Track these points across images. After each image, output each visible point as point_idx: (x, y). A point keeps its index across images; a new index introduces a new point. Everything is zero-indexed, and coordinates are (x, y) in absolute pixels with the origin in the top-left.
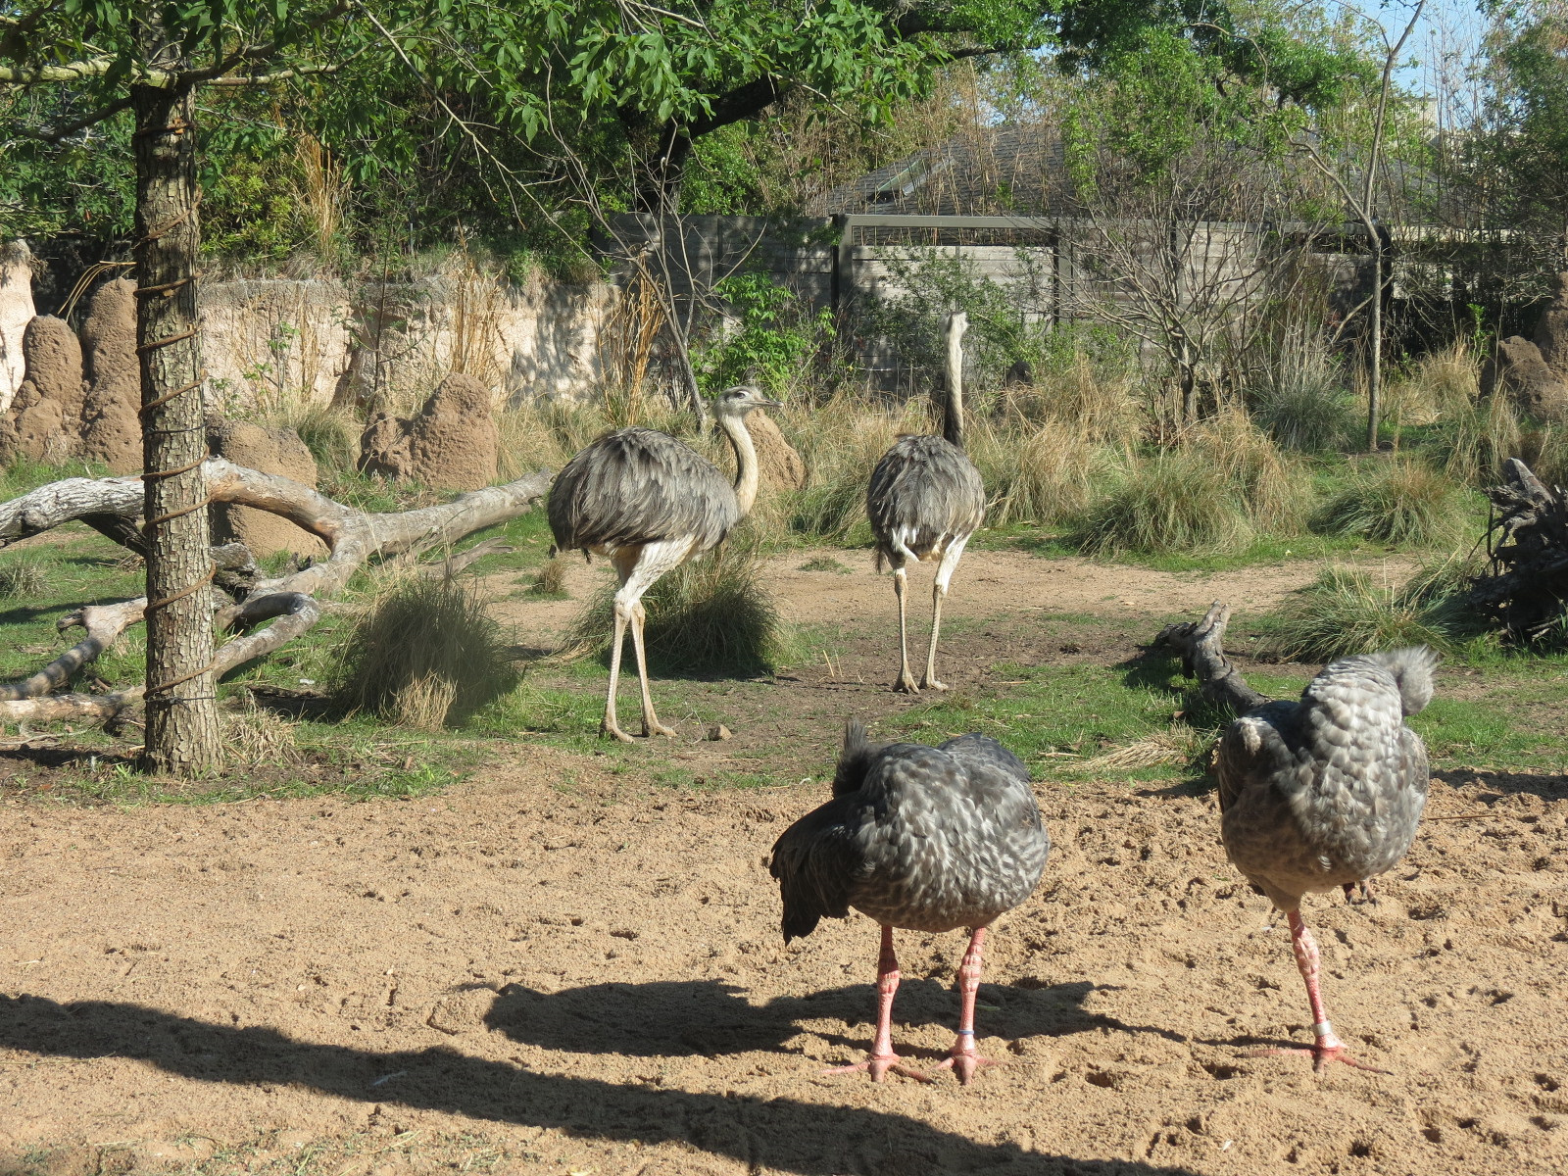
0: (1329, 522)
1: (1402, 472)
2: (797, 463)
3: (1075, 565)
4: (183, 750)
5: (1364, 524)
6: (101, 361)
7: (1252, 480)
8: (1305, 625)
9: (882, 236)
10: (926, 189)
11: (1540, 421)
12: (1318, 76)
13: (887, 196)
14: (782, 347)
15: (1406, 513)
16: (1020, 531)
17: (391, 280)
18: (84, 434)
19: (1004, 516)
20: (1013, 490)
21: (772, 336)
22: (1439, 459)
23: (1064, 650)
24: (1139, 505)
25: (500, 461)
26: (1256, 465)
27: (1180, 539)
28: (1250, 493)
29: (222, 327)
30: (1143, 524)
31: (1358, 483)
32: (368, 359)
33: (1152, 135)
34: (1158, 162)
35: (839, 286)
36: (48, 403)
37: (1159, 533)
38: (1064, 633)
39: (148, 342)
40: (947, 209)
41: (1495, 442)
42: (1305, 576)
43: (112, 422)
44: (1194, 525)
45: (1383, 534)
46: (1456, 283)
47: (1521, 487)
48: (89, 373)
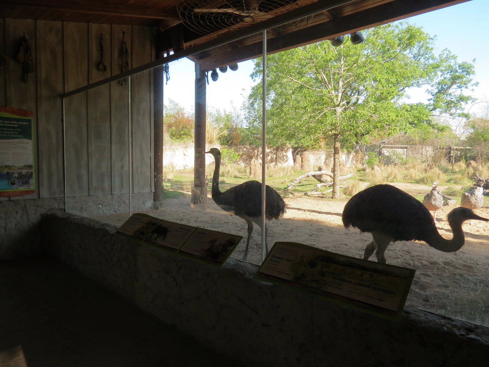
0: (449, 181)
1: (459, 176)
2: (381, 172)
3: (417, 185)
4: (336, 197)
5: (453, 182)
6: (303, 160)
7: (439, 176)
8: (449, 192)
9: (384, 147)
10: (389, 142)
11: (476, 171)
12: (443, 128)
13: (384, 143)
14: (375, 160)
15: (459, 181)
16: (409, 181)
17: (330, 152)
18: (301, 168)
19: (407, 180)
20: (408, 176)
21: (374, 159)
22: (463, 174)
23: (419, 193)
24: (425, 179)
25: (347, 172)
26: (439, 174)
27: (430, 182)
28: (438, 178)
29: (311, 157)
30: (425, 181)
31: (452, 177)
32: (327, 161)
33: (425, 136)
34: (426, 139)
35: (380, 153)
36: (298, 164)
37: (427, 182)
38: (419, 192)
39: (335, 158)
40: (392, 144)
41: (470, 173)
42: (447, 187)
43: (304, 166)
44: (432, 181)
45: (456, 183)
46: (460, 154)
47: (477, 177)
48: (302, 161)
